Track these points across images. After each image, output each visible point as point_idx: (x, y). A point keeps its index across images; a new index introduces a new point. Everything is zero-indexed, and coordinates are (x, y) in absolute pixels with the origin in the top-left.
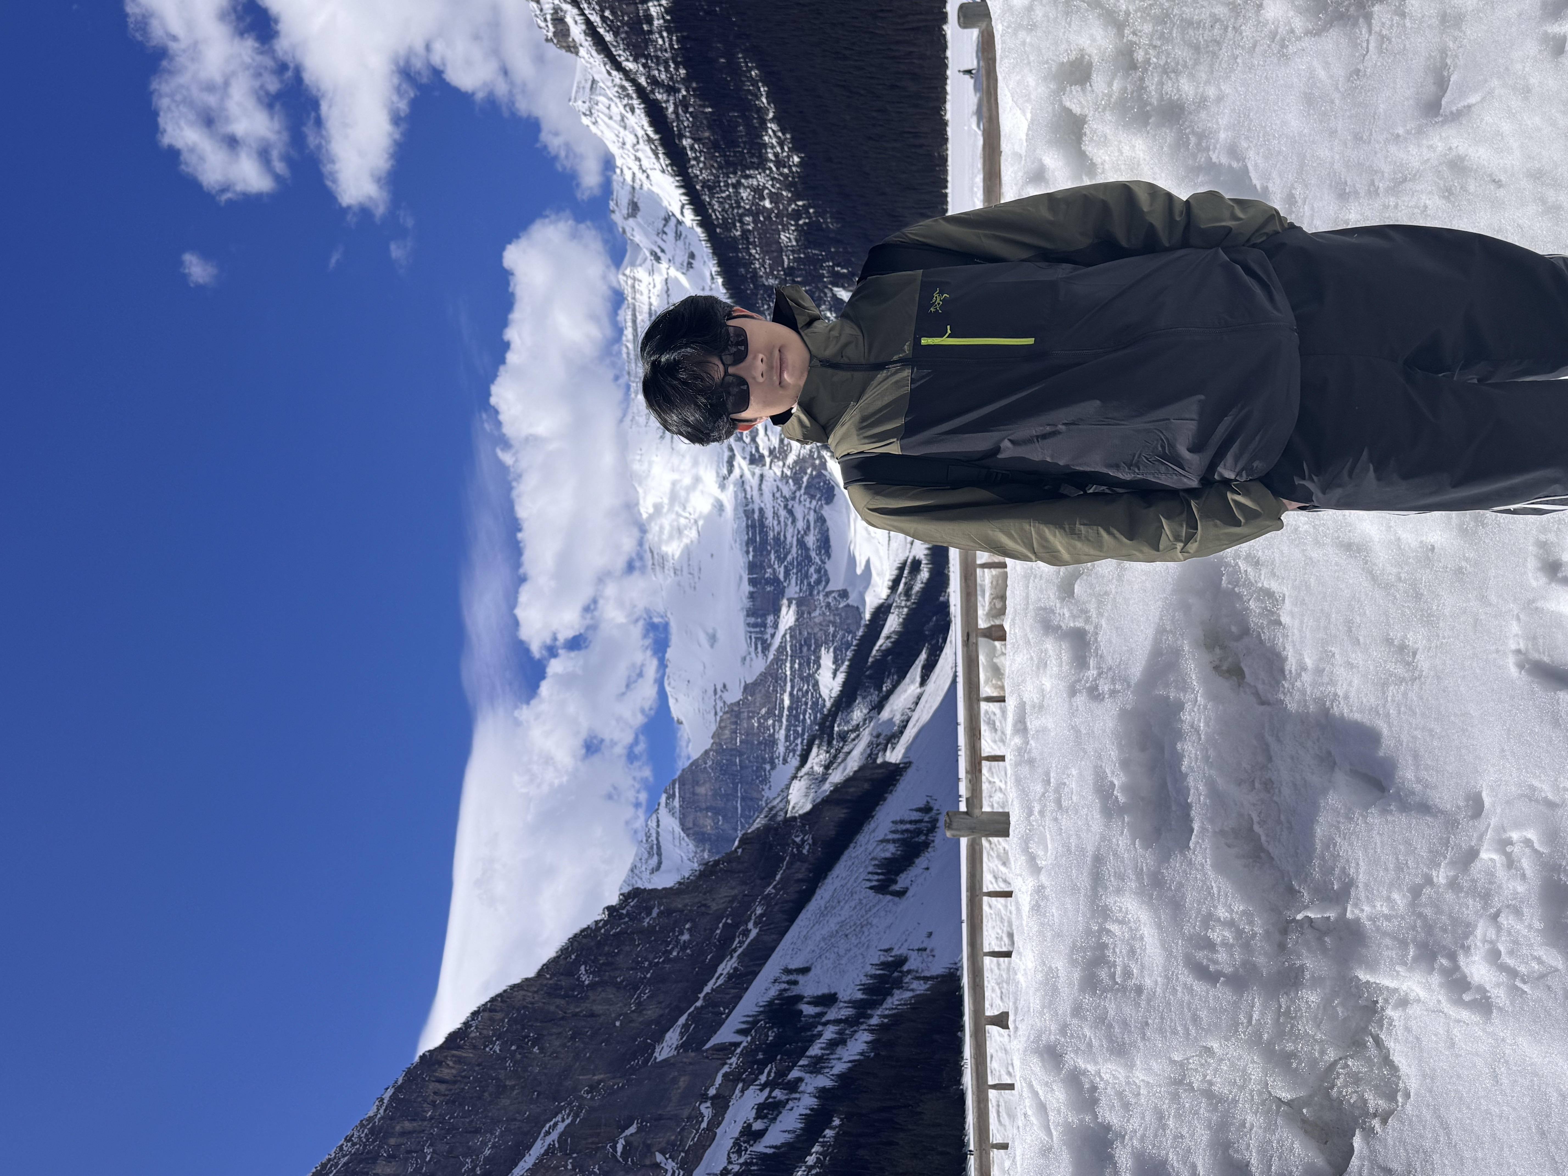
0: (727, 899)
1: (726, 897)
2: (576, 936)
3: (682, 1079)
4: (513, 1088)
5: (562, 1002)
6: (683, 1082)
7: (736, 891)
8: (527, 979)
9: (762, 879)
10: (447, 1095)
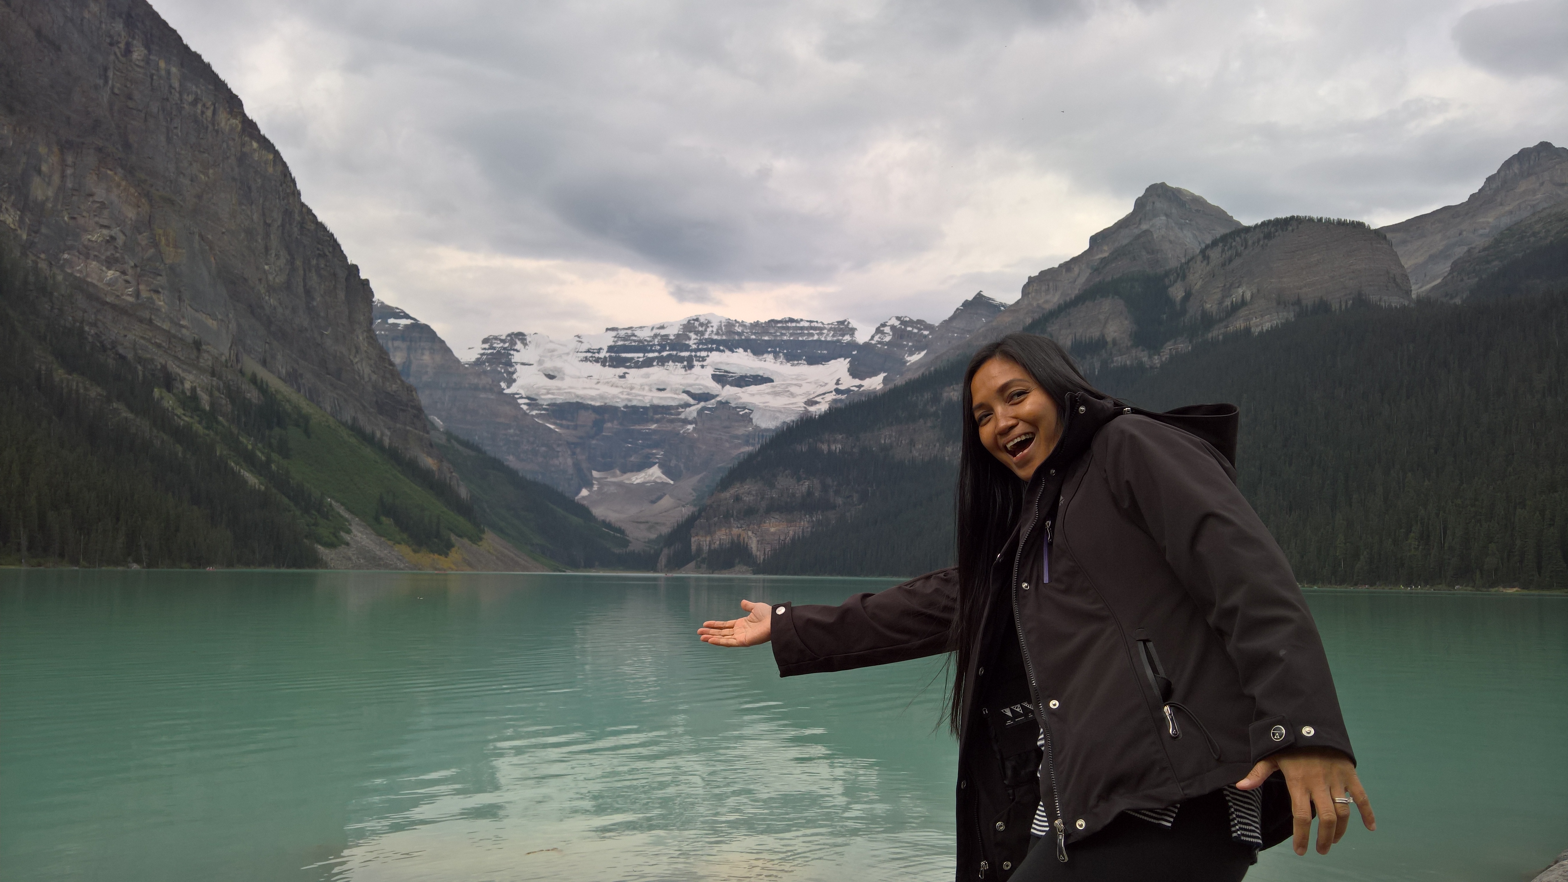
0: (362, 372)
1: (363, 371)
2: (335, 241)
3: (215, 323)
4: (206, 175)
5: (279, 223)
6: (212, 323)
7: (367, 379)
8: (299, 194)
9: (377, 402)
10: (202, 117)
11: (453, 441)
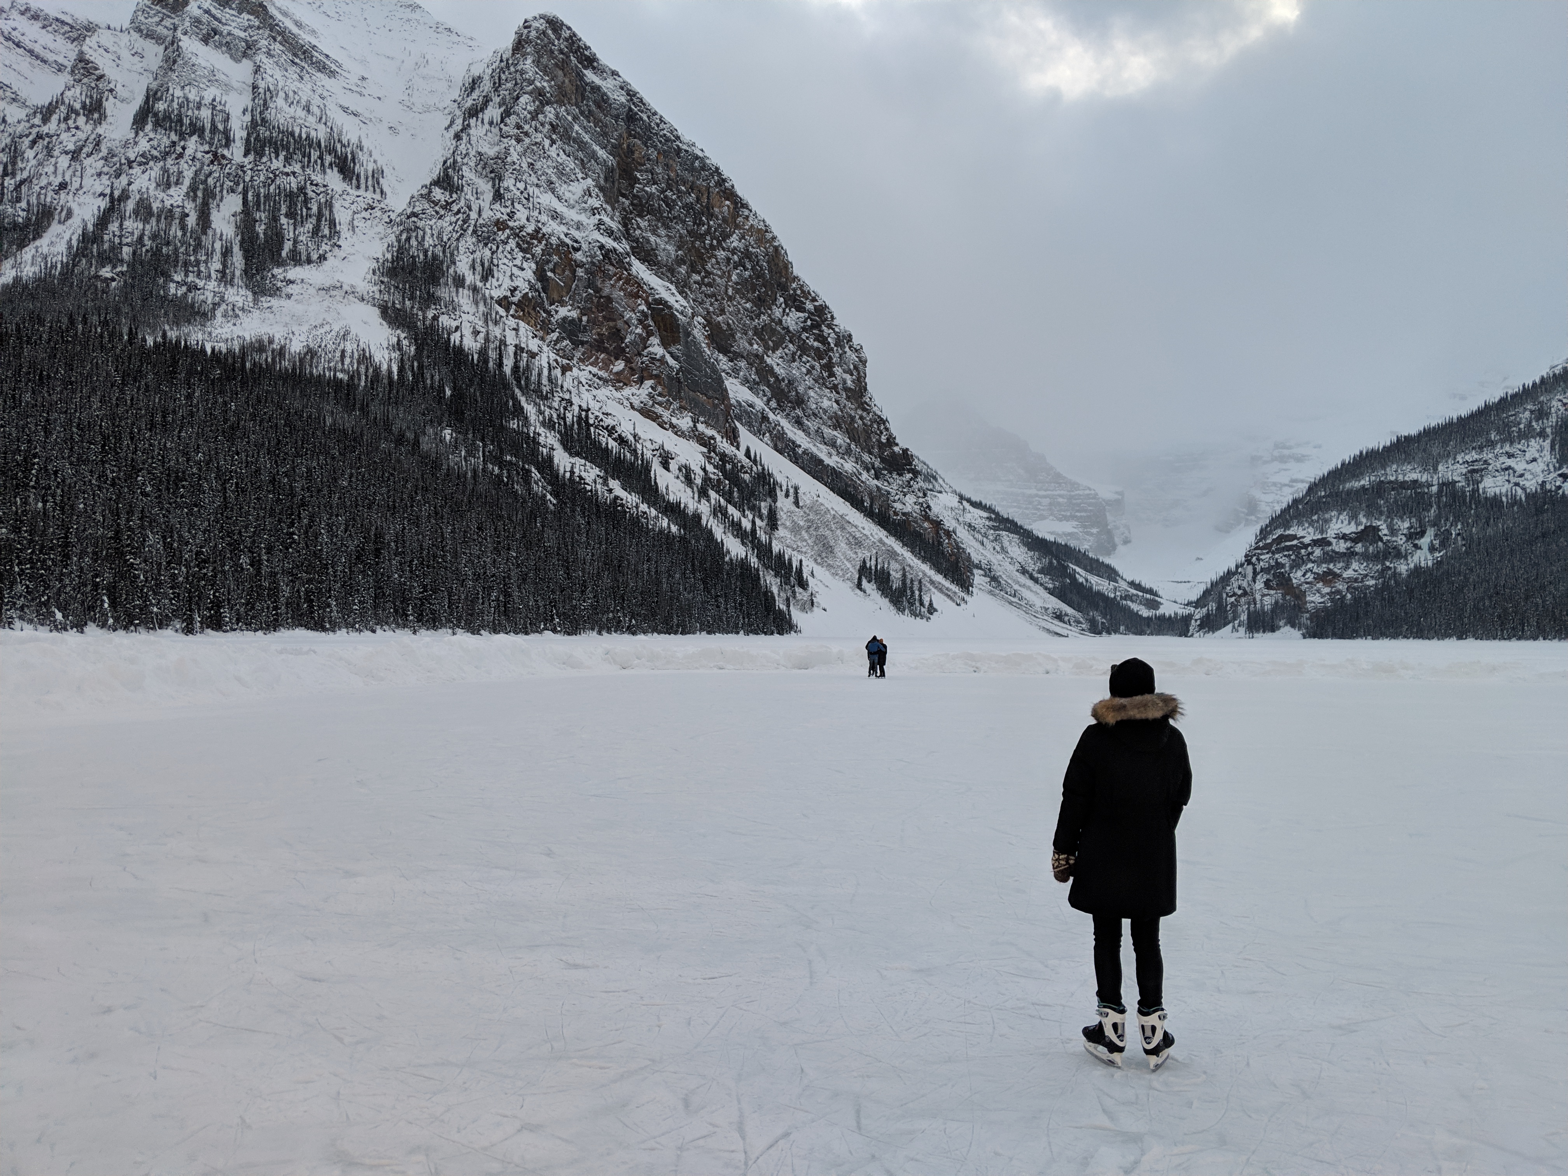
2: (827, 308)
3: (710, 401)
7: (862, 445)
8: (790, 266)
9: (872, 467)
11: (965, 503)
